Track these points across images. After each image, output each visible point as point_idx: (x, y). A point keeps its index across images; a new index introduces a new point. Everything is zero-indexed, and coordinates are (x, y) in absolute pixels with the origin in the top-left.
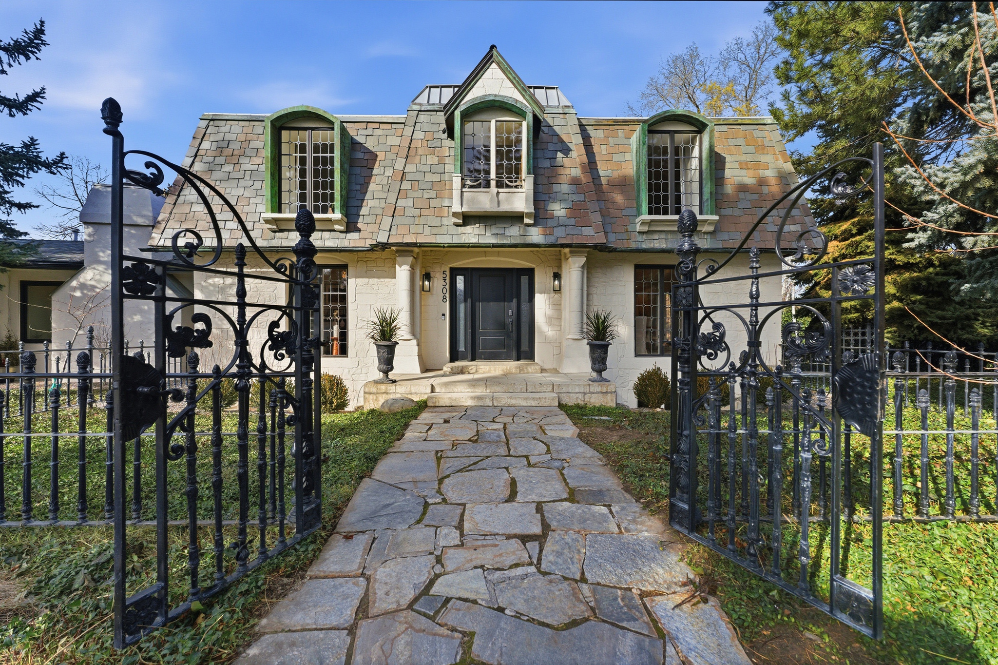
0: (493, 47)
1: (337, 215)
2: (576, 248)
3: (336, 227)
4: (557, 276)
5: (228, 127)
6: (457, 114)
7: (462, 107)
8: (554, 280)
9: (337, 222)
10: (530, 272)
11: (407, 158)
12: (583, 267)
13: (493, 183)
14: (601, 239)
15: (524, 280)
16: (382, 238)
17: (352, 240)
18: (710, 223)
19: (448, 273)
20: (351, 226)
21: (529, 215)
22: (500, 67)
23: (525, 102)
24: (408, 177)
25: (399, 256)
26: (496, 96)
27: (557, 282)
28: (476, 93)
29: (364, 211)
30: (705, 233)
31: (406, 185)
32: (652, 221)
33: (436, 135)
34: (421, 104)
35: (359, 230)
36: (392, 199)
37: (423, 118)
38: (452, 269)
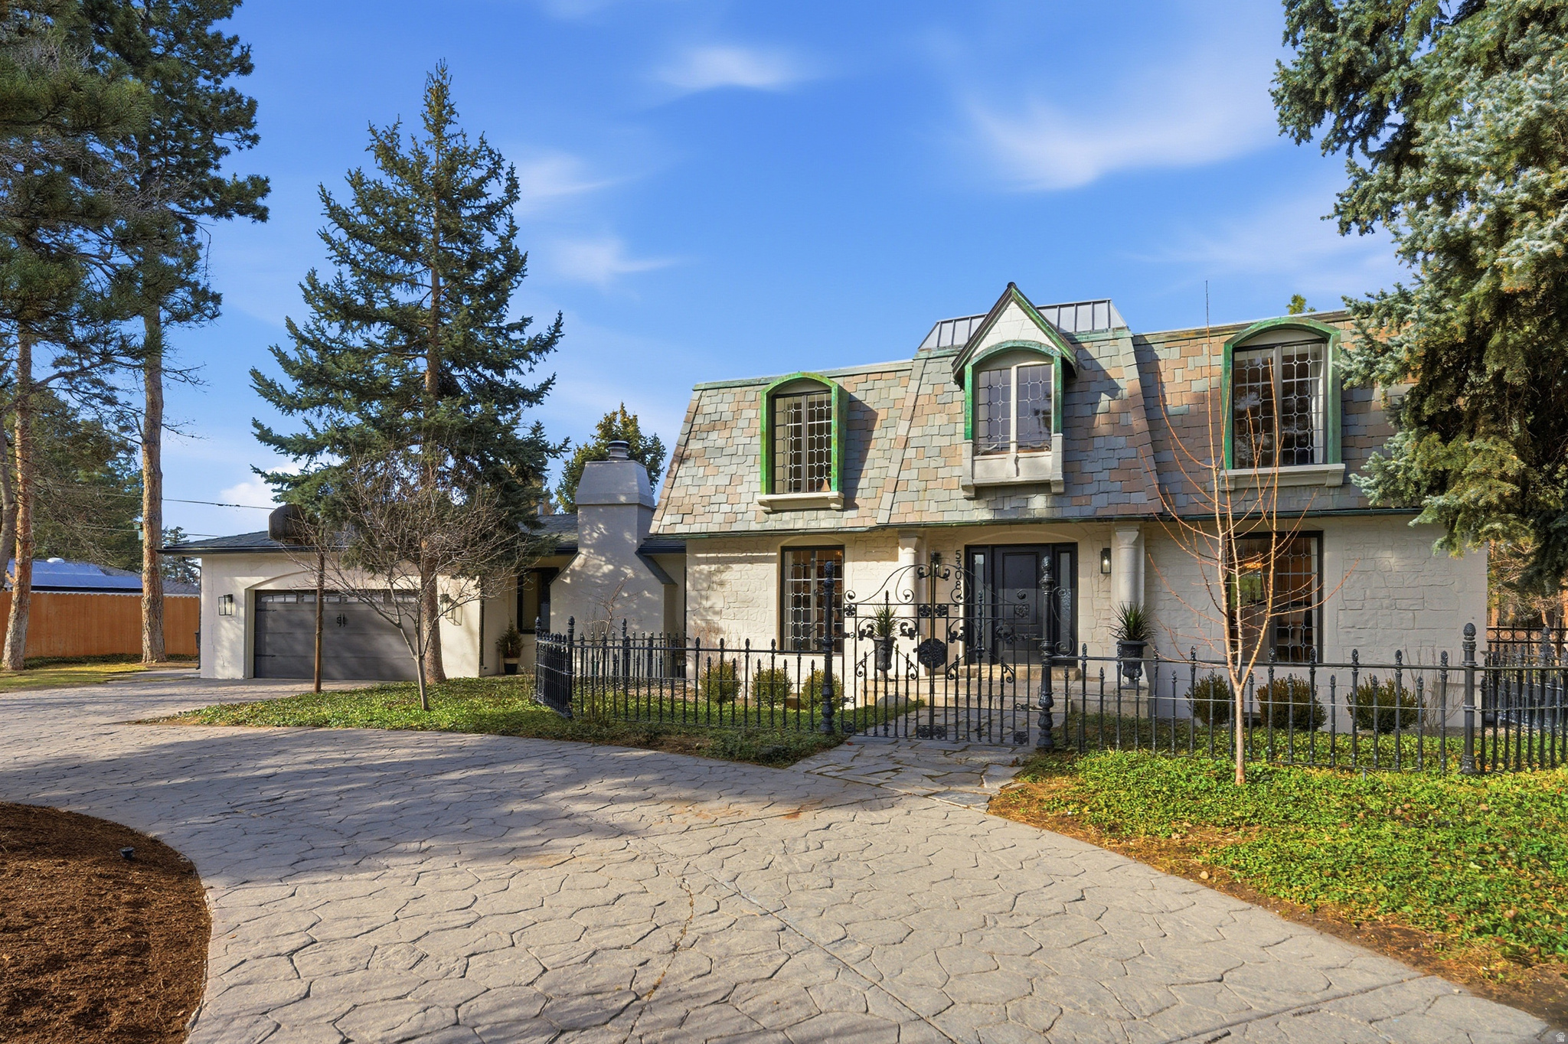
0: (1010, 285)
1: (834, 493)
2: (1127, 520)
3: (833, 505)
4: (1106, 553)
5: (720, 396)
6: (968, 369)
7: (974, 360)
8: (1102, 559)
9: (834, 500)
10: (1072, 549)
11: (911, 420)
12: (1136, 543)
13: (1013, 447)
14: (1154, 507)
15: (1065, 558)
16: (882, 519)
17: (849, 520)
18: (1334, 473)
19: (963, 553)
20: (848, 502)
21: (1057, 483)
22: (1020, 306)
23: (1051, 344)
24: (912, 443)
25: (903, 537)
26: (1014, 341)
27: (1106, 562)
28: (992, 340)
29: (863, 483)
30: (1330, 487)
31: (910, 453)
32: (1237, 477)
33: (947, 388)
34: (929, 350)
35: (856, 507)
36: (893, 471)
37: (932, 366)
38: (968, 548)
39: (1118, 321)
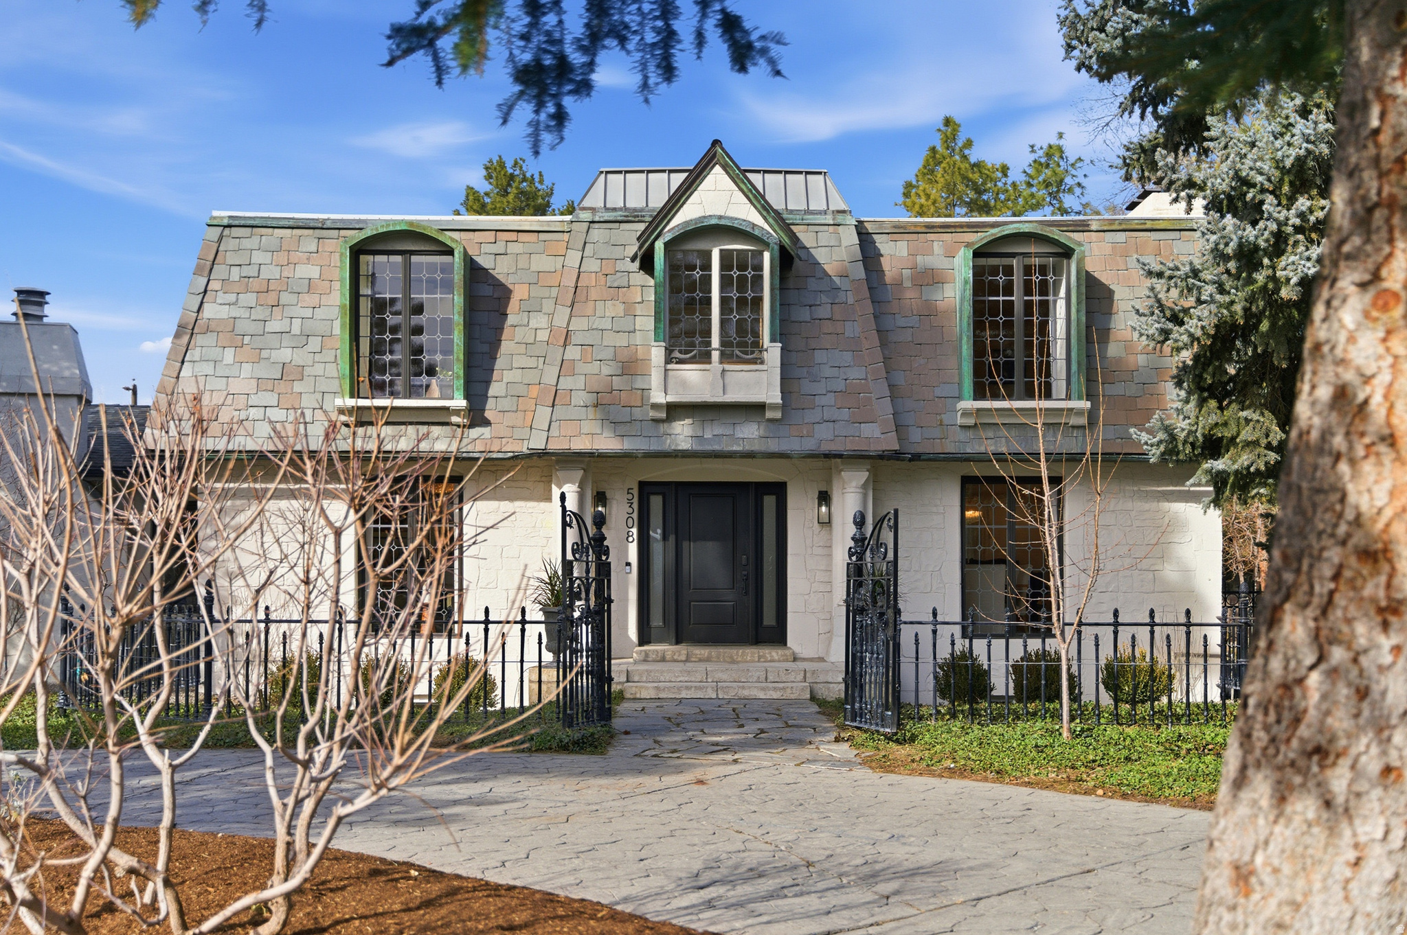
0: (716, 142)
1: (460, 402)
2: (857, 458)
3: (455, 419)
4: (824, 498)
5: (256, 239)
6: (659, 246)
7: (667, 237)
8: (820, 505)
9: (457, 412)
10: (779, 490)
11: (572, 305)
12: (865, 486)
13: (715, 355)
14: (890, 443)
15: (769, 502)
16: (538, 443)
17: (478, 441)
18: (1080, 412)
19: (636, 492)
20: (476, 417)
21: (774, 407)
22: (727, 173)
23: (766, 227)
24: (575, 339)
25: (562, 469)
26: (720, 217)
27: (824, 509)
28: (688, 213)
29: (495, 389)
30: (1073, 427)
31: (573, 353)
32: (979, 410)
33: (620, 266)
34: (593, 210)
35: (487, 423)
36: (550, 377)
37: (597, 233)
38: (642, 485)
39: (838, 203)
